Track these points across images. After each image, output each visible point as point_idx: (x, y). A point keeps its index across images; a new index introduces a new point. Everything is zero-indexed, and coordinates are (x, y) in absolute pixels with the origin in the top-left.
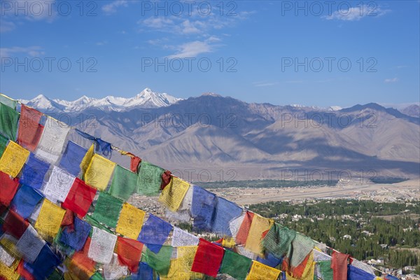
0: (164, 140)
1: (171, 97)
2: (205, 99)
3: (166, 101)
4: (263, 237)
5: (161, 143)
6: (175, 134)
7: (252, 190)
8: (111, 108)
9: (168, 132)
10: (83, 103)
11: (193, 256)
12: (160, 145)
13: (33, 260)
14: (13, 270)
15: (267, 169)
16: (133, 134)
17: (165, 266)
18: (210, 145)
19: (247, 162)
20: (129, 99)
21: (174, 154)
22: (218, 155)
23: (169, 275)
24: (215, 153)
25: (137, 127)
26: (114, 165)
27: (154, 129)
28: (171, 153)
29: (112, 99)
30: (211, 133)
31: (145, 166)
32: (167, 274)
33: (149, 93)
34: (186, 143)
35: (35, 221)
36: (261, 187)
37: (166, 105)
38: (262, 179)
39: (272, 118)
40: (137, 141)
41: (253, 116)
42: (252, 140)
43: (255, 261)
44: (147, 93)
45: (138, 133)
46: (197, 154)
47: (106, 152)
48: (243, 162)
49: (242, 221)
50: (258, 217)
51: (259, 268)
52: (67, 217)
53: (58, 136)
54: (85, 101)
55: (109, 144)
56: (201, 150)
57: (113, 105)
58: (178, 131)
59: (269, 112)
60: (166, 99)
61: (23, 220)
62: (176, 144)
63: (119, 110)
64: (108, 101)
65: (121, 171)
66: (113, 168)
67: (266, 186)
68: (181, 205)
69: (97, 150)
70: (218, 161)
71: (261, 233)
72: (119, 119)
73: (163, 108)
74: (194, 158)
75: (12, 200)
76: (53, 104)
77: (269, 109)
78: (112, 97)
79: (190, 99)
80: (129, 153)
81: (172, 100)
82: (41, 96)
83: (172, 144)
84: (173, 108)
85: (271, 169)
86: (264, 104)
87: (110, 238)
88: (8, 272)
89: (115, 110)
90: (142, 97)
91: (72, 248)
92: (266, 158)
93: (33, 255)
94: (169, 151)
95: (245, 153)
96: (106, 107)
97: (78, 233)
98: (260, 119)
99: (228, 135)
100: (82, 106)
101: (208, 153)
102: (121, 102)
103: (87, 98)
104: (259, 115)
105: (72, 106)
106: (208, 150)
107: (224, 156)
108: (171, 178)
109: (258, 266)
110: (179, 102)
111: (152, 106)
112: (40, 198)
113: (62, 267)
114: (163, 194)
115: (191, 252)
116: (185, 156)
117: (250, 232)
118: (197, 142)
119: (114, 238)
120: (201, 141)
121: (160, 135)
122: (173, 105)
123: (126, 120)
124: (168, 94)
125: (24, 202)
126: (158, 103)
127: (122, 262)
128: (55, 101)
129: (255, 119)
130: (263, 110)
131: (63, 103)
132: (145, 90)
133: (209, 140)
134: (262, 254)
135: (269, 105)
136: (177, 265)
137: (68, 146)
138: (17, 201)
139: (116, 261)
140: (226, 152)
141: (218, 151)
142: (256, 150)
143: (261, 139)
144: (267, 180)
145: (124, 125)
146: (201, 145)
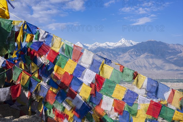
0: (130, 61)
1: (134, 42)
2: (149, 42)
3: (131, 44)
4: (180, 100)
5: (129, 62)
6: (136, 58)
7: (171, 84)
8: (107, 47)
9: (132, 57)
10: (96, 45)
11: (147, 108)
12: (129, 63)
13: (79, 108)
14: (71, 112)
15: (178, 74)
16: (117, 58)
17: (135, 112)
18: (151, 62)
19: (169, 70)
20: (116, 43)
21: (135, 67)
22: (155, 67)
23: (137, 116)
24: (153, 66)
25: (119, 55)
26: (113, 68)
27: (126, 56)
28: (134, 67)
29: (108, 43)
30: (152, 58)
31: (126, 69)
32: (136, 116)
33: (124, 40)
34: (141, 62)
35: (79, 92)
36: (176, 82)
37: (131, 45)
38: (176, 79)
39: (180, 51)
40: (119, 61)
41: (172, 50)
42: (170, 60)
43: (176, 111)
44: (123, 40)
45: (119, 58)
46: (145, 67)
47: (109, 64)
48: (167, 71)
49: (170, 93)
50: (177, 91)
51: (178, 114)
52: (93, 91)
53: (89, 57)
54: (97, 44)
55: (110, 60)
56: (147, 65)
57: (109, 46)
58: (137, 57)
59: (179, 48)
60: (131, 43)
61: (74, 92)
62: (136, 63)
63: (111, 48)
64: (107, 44)
65: (116, 71)
66: (112, 70)
67: (178, 82)
68: (142, 86)
69: (105, 63)
70: (155, 70)
71: (179, 98)
72: (111, 52)
73: (130, 47)
74: (144, 69)
75: (70, 84)
76: (84, 46)
77: (179, 47)
78: (108, 42)
79: (142, 42)
80: (119, 64)
81: (134, 43)
82: (79, 42)
83: (134, 63)
84: (135, 47)
85: (180, 74)
86: (177, 44)
87: (111, 100)
88: (69, 113)
89: (109, 48)
90: (121, 42)
91: (95, 104)
92: (178, 69)
93: (79, 106)
94: (133, 65)
95: (167, 67)
96: (106, 47)
97: (97, 98)
98: (175, 51)
99: (160, 58)
100: (95, 46)
101: (151, 66)
102: (112, 45)
103: (97, 43)
104: (174, 49)
105: (91, 47)
106: (151, 65)
107: (158, 68)
108: (137, 74)
109: (177, 113)
110: (138, 44)
111: (125, 46)
112: (81, 83)
113: (91, 112)
114: (134, 81)
115: (146, 106)
116: (140, 68)
117: (174, 98)
118: (146, 62)
119: (112, 100)
120: (147, 61)
121: (129, 59)
122: (134, 45)
123: (114, 52)
124: (133, 41)
125: (75, 85)
126: (128, 45)
127: (116, 110)
128: (84, 44)
129: (172, 51)
130: (176, 47)
131: (87, 45)
132: (122, 39)
133: (151, 61)
134: (180, 108)
135: (179, 44)
136: (140, 112)
137: (93, 61)
138: (72, 84)
139: (113, 110)
140: (159, 66)
141: (155, 66)
142: (173, 65)
143: (176, 60)
144: (178, 79)
145: (113, 54)
146: (147, 63)
